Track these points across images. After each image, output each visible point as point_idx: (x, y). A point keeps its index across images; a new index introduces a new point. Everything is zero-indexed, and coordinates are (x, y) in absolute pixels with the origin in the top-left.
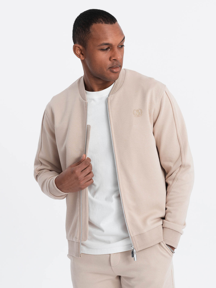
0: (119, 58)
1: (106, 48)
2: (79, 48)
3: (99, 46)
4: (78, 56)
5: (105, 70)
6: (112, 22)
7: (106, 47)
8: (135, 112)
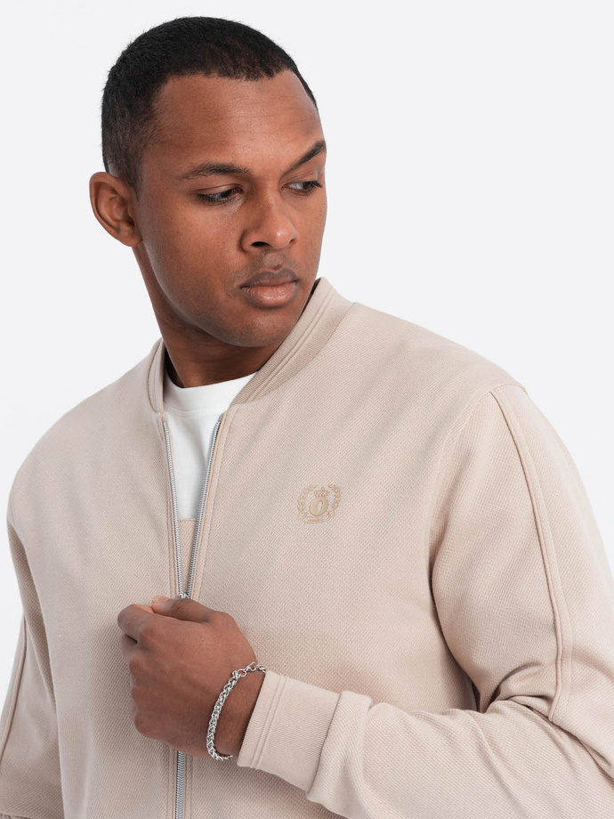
0: (279, 234)
1: (224, 189)
2: (114, 191)
3: (186, 177)
4: (112, 230)
5: (221, 295)
6: (258, 67)
7: (222, 184)
8: (311, 496)
